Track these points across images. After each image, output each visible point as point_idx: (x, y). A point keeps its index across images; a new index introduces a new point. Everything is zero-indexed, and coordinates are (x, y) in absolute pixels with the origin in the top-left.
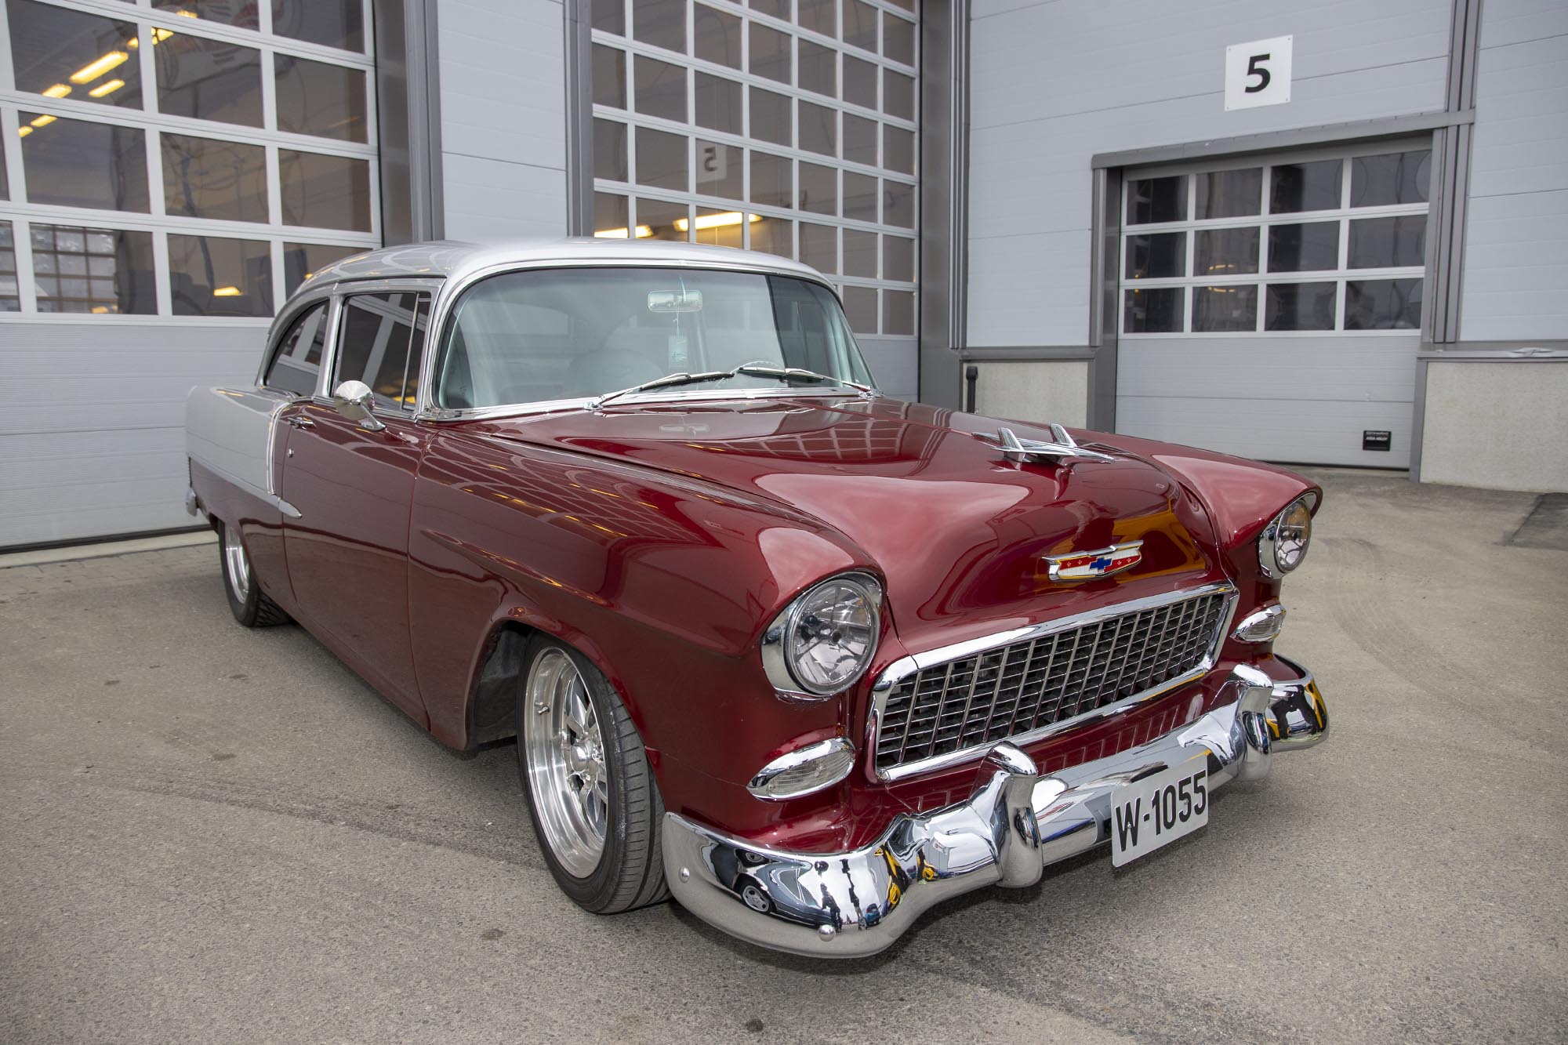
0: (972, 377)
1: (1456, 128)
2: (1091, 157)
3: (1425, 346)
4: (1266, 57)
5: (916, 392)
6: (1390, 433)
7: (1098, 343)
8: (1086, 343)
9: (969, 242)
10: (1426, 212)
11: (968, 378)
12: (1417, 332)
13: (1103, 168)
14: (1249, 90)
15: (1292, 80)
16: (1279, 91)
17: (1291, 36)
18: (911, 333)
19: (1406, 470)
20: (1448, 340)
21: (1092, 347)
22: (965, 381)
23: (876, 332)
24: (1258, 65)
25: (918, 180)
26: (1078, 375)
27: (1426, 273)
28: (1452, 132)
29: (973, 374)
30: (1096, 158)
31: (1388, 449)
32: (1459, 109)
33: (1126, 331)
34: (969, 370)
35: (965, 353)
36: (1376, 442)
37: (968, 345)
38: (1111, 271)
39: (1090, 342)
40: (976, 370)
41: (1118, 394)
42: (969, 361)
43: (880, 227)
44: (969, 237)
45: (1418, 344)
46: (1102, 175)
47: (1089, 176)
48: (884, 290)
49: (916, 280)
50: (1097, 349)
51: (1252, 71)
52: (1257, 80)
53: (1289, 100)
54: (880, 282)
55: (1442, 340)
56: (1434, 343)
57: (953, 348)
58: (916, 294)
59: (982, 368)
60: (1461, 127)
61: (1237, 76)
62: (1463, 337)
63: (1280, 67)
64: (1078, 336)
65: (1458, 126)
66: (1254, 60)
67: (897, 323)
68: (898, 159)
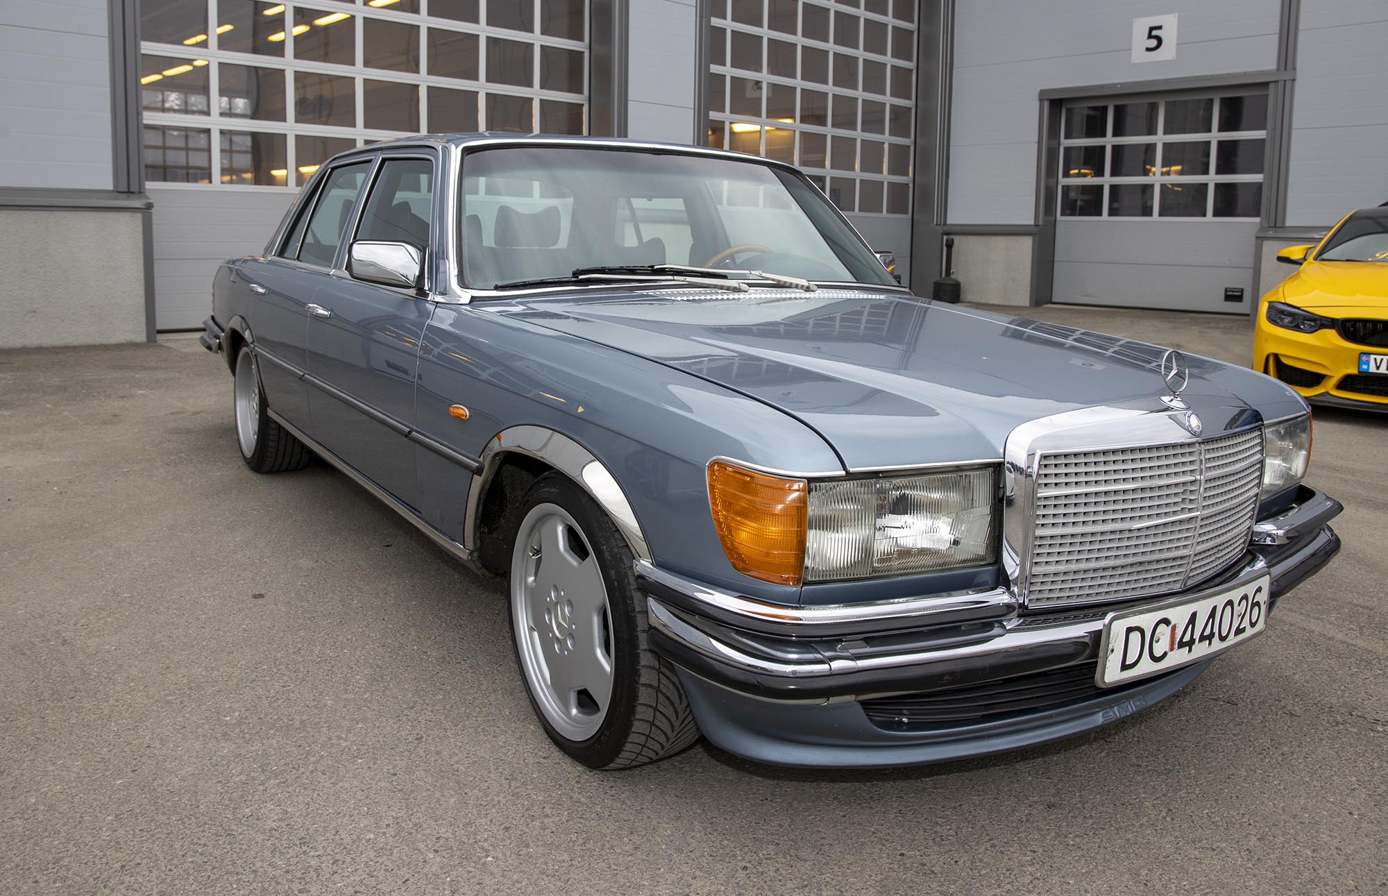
0: (950, 245)
1: (1283, 82)
2: (1039, 91)
3: (1262, 229)
4: (1160, 28)
5: (909, 255)
6: (1243, 289)
7: (1040, 223)
8: (1032, 222)
9: (951, 148)
10: (1264, 137)
11: (946, 246)
12: (1257, 220)
13: (1047, 100)
14: (1148, 49)
15: (1178, 44)
16: (1169, 51)
17: (1177, 15)
18: (907, 213)
19: (1248, 315)
20: (1277, 225)
21: (1036, 225)
22: (945, 248)
23: (882, 212)
24: (1154, 33)
25: (914, 104)
26: (1025, 246)
27: (1264, 179)
28: (1281, 84)
29: (950, 242)
30: (1042, 92)
31: (1241, 301)
32: (1285, 69)
33: (1063, 214)
34: (947, 240)
35: (946, 228)
36: (1233, 296)
37: (948, 222)
38: (1051, 171)
39: (1035, 222)
40: (953, 241)
41: (1055, 259)
42: (948, 234)
43: (887, 138)
44: (951, 144)
45: (1258, 227)
46: (1046, 104)
47: (1037, 104)
48: (888, 183)
49: (911, 174)
50: (1039, 227)
51: (1150, 36)
52: (1154, 43)
53: (1175, 58)
54: (885, 176)
55: (1273, 225)
56: (1269, 227)
57: (937, 225)
58: (911, 185)
59: (957, 239)
60: (1287, 82)
61: (1140, 39)
62: (1288, 224)
63: (1169, 35)
64: (1027, 218)
65: (1285, 81)
66: (1151, 29)
67: (897, 205)
68: (901, 89)
